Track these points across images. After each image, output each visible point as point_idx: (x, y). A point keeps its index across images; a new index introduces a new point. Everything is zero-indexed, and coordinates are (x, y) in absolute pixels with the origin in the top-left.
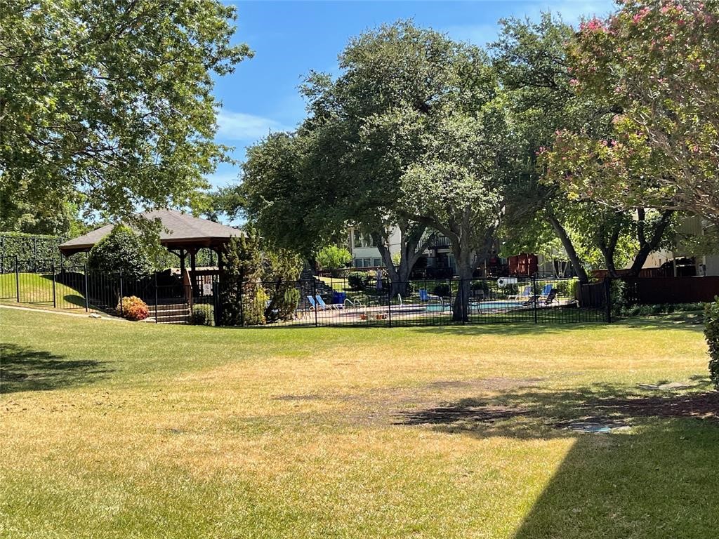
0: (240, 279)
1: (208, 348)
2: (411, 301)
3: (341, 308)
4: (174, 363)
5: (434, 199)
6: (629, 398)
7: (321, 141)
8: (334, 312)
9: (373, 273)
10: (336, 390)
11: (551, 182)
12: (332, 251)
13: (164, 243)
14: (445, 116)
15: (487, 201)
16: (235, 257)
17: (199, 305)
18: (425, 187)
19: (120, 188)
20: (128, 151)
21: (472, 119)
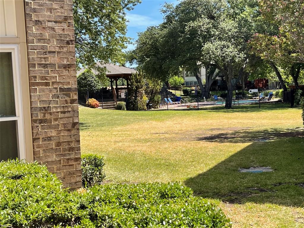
0: (136, 91)
1: (125, 118)
2: (210, 100)
3: (179, 103)
4: (112, 123)
5: (216, 57)
6: (281, 132)
7: (169, 33)
8: (176, 105)
9: (194, 88)
10: (174, 131)
11: (253, 53)
12: (175, 79)
13: (108, 76)
14: (221, 21)
15: (239, 57)
16: (134, 82)
17: (120, 102)
18: (212, 52)
19: (91, 56)
20: (94, 41)
21: (233, 22)
